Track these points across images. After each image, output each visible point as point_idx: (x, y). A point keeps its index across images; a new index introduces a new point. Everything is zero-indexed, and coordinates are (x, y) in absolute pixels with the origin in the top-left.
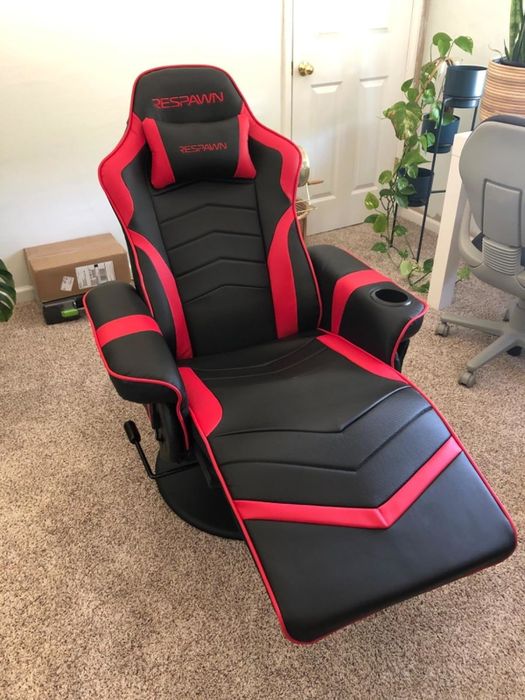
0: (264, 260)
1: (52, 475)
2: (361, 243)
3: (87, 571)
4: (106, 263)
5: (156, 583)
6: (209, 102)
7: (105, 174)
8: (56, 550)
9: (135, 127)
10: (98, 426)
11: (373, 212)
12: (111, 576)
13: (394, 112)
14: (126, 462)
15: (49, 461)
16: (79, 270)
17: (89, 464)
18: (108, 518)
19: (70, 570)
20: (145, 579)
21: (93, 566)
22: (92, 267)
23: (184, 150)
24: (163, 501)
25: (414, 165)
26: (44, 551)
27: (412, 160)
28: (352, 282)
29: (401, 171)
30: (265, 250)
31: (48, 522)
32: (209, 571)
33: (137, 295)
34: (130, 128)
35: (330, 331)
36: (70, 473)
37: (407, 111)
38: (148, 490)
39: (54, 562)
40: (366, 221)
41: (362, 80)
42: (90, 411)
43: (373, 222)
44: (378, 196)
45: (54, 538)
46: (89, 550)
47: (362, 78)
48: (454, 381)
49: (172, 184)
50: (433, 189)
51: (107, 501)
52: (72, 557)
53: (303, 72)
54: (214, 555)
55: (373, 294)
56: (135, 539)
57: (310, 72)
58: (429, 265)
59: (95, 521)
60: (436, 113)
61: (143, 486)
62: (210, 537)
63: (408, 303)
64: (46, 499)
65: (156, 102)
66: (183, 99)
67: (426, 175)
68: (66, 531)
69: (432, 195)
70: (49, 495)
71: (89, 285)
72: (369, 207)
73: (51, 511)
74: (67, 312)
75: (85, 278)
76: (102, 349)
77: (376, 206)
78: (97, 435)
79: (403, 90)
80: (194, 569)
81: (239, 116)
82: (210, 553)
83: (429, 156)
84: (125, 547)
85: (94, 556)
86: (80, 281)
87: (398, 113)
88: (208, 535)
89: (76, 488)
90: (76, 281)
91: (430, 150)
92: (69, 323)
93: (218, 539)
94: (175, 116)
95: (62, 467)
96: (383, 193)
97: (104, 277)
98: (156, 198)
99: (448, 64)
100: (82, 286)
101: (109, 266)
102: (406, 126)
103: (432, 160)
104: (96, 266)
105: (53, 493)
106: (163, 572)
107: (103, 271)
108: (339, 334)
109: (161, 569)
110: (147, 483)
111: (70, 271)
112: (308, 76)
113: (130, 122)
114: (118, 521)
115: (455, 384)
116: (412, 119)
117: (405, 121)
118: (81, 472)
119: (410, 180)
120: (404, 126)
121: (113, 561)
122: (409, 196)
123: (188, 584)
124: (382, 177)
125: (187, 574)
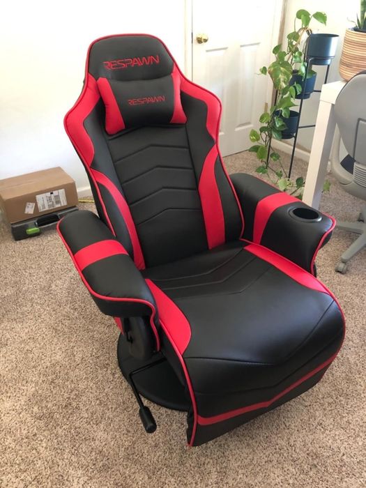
0: (195, 187)
1: (34, 367)
2: (245, 166)
3: (73, 451)
4: (60, 191)
5: (132, 456)
6: (147, 64)
7: (70, 124)
8: (46, 433)
9: (91, 85)
10: (67, 322)
11: (256, 144)
12: (94, 453)
13: (272, 69)
14: (92, 351)
15: (31, 356)
16: (38, 197)
17: (64, 355)
18: (85, 402)
19: (59, 451)
20: (122, 454)
21: (77, 446)
22: (49, 194)
23: (133, 103)
24: (127, 383)
25: (286, 108)
26: (35, 435)
27: (285, 105)
28: (270, 204)
29: (277, 113)
30: (197, 180)
31: (36, 409)
32: (173, 442)
33: (102, 222)
34: (87, 86)
35: (252, 241)
36: (49, 364)
37: (282, 68)
38: (114, 374)
39: (44, 445)
40: (250, 150)
41: (241, 46)
42: (58, 310)
43: (256, 152)
44: (259, 132)
45: (42, 423)
46: (72, 431)
47: (242, 44)
48: (332, 269)
49: (122, 130)
50: (300, 125)
51: (82, 386)
52: (59, 439)
53: (200, 41)
54: (174, 426)
55: (291, 213)
56: (109, 418)
57: (206, 41)
58: (300, 182)
59: (74, 404)
60: (303, 70)
61: (109, 372)
62: (169, 411)
63: (320, 220)
64: (31, 389)
65: (107, 64)
66: (128, 62)
67: (295, 116)
68: (51, 416)
69: (299, 129)
70: (33, 385)
71: (47, 208)
72: (253, 140)
73: (37, 399)
74: (31, 231)
75: (44, 204)
76: (82, 272)
77: (258, 140)
78: (66, 330)
79: (274, 52)
80: (161, 440)
81: (172, 74)
82: (171, 425)
83: (297, 102)
84: (102, 426)
85: (77, 438)
86: (40, 205)
87: (275, 70)
88: (167, 410)
89: (54, 376)
90: (36, 206)
91: (297, 97)
92: (33, 239)
93: (176, 413)
94: (123, 76)
95: (42, 359)
96: (262, 130)
97: (58, 202)
98: (110, 142)
99: (308, 33)
100: (41, 209)
101: (62, 192)
102: (282, 79)
103: (299, 104)
104: (52, 193)
105: (37, 383)
106: (136, 446)
107: (57, 197)
108: (261, 244)
109: (134, 443)
110: (112, 369)
111: (32, 198)
112: (204, 44)
113: (86, 81)
114: (93, 403)
115: (333, 272)
116: (285, 74)
117: (280, 76)
118: (58, 362)
119: (284, 120)
120: (279, 80)
121: (94, 440)
122: (282, 132)
123: (158, 454)
124: (262, 118)
125: (156, 446)
